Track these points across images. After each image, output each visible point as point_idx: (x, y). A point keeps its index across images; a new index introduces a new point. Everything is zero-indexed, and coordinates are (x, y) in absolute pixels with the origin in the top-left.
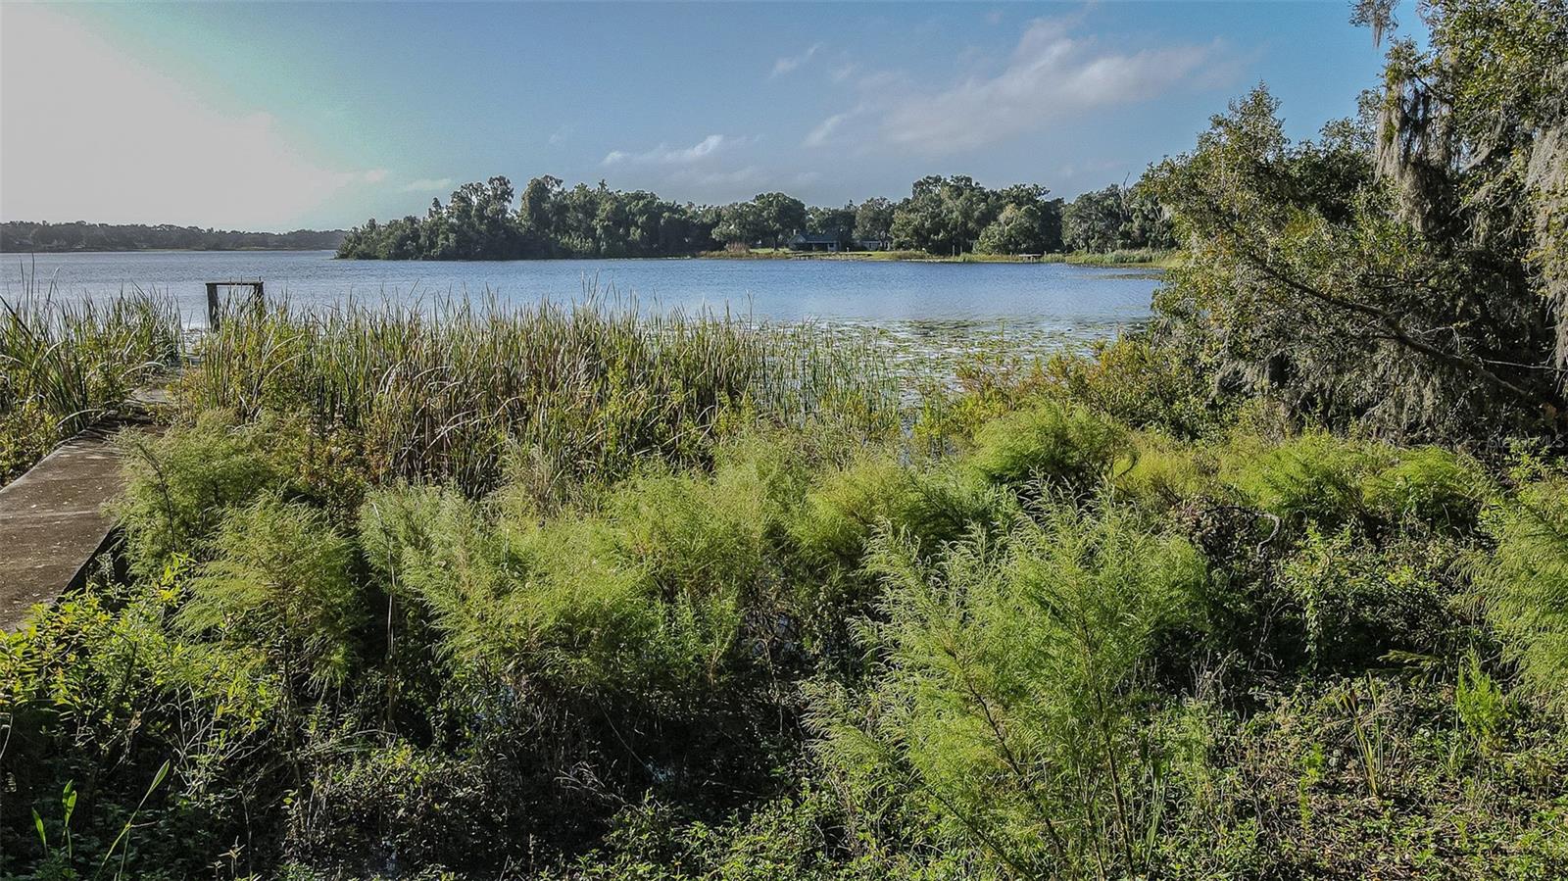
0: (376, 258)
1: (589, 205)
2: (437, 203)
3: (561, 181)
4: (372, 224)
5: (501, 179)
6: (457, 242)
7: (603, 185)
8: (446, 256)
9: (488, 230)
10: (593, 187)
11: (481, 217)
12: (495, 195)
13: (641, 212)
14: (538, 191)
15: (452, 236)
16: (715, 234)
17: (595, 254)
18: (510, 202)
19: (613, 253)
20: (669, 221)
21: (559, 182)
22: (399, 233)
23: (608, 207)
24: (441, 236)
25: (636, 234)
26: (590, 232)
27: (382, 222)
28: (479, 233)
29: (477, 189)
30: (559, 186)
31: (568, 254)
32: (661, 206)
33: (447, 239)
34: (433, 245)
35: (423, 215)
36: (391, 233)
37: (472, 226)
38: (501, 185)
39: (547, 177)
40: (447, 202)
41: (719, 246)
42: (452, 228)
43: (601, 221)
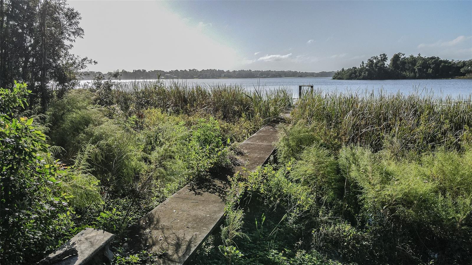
0: (343, 79)
1: (413, 61)
2: (363, 63)
3: (404, 54)
4: (343, 70)
5: (384, 55)
6: (368, 74)
7: (419, 55)
8: (364, 78)
9: (378, 70)
10: (416, 56)
11: (376, 66)
12: (381, 60)
13: (433, 64)
14: (396, 58)
15: (367, 72)
16: (462, 70)
17: (414, 78)
18: (386, 61)
19: (421, 77)
20: (444, 66)
21: (403, 55)
22: (351, 72)
23: (420, 62)
24: (363, 73)
25: (430, 71)
26: (413, 70)
27: (346, 69)
28: (375, 71)
29: (376, 58)
30: (403, 56)
31: (404, 78)
32: (441, 61)
33: (365, 73)
34: (360, 75)
35: (358, 67)
36: (348, 72)
37: (373, 69)
38: (384, 56)
39: (399, 53)
40: (366, 62)
41: (463, 74)
42: (367, 70)
43: (417, 67)
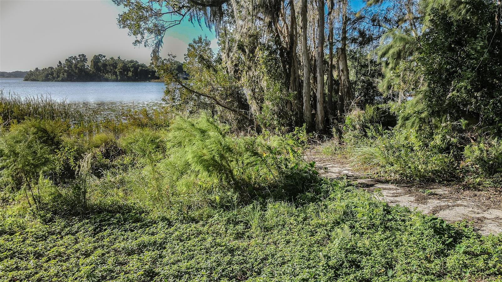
0: (38, 81)
1: (114, 64)
2: (60, 63)
3: (105, 56)
4: (37, 69)
5: (83, 55)
6: (67, 75)
7: (119, 58)
8: (63, 80)
9: (79, 72)
10: (116, 58)
11: (76, 67)
12: (81, 60)
13: (132, 67)
14: (96, 59)
15: (65, 74)
16: (157, 74)
17: (116, 80)
18: (86, 63)
19: (122, 80)
20: (141, 70)
22: (46, 72)
23: (121, 65)
24: (62, 74)
25: (130, 74)
26: (115, 73)
27: (40, 68)
28: (75, 73)
29: (75, 58)
30: (104, 58)
31: (107, 80)
32: (139, 65)
33: (64, 75)
34: (58, 76)
35: (55, 67)
36: (43, 73)
37: (72, 70)
38: (83, 57)
39: (100, 55)
40: (63, 62)
41: (158, 78)
42: (66, 71)
43: (119, 69)
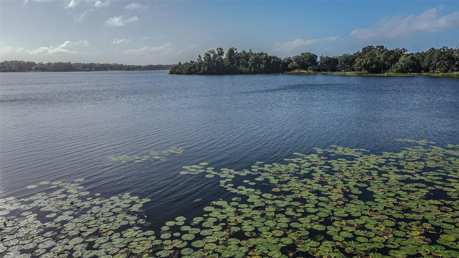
0: (182, 74)
1: (247, 56)
2: (200, 57)
3: (237, 49)
4: (180, 63)
5: (220, 48)
6: (208, 69)
7: (250, 50)
8: (204, 73)
9: (217, 65)
10: (248, 51)
11: (214, 61)
12: (219, 54)
13: (264, 59)
14: (231, 51)
15: (206, 67)
16: (289, 66)
17: (250, 73)
18: (223, 56)
19: (255, 73)
20: (274, 62)
21: (236, 50)
22: (189, 66)
23: (253, 57)
24: (202, 67)
25: (262, 66)
26: (247, 65)
27: (183, 63)
28: (214, 66)
29: (213, 52)
30: (236, 51)
31: (241, 73)
32: (270, 57)
33: (204, 68)
34: (200, 70)
35: (196, 60)
36: (187, 66)
37: (212, 63)
38: (220, 50)
39: (232, 48)
40: (203, 56)
41: (290, 70)
42: (206, 64)
43: (251, 62)
